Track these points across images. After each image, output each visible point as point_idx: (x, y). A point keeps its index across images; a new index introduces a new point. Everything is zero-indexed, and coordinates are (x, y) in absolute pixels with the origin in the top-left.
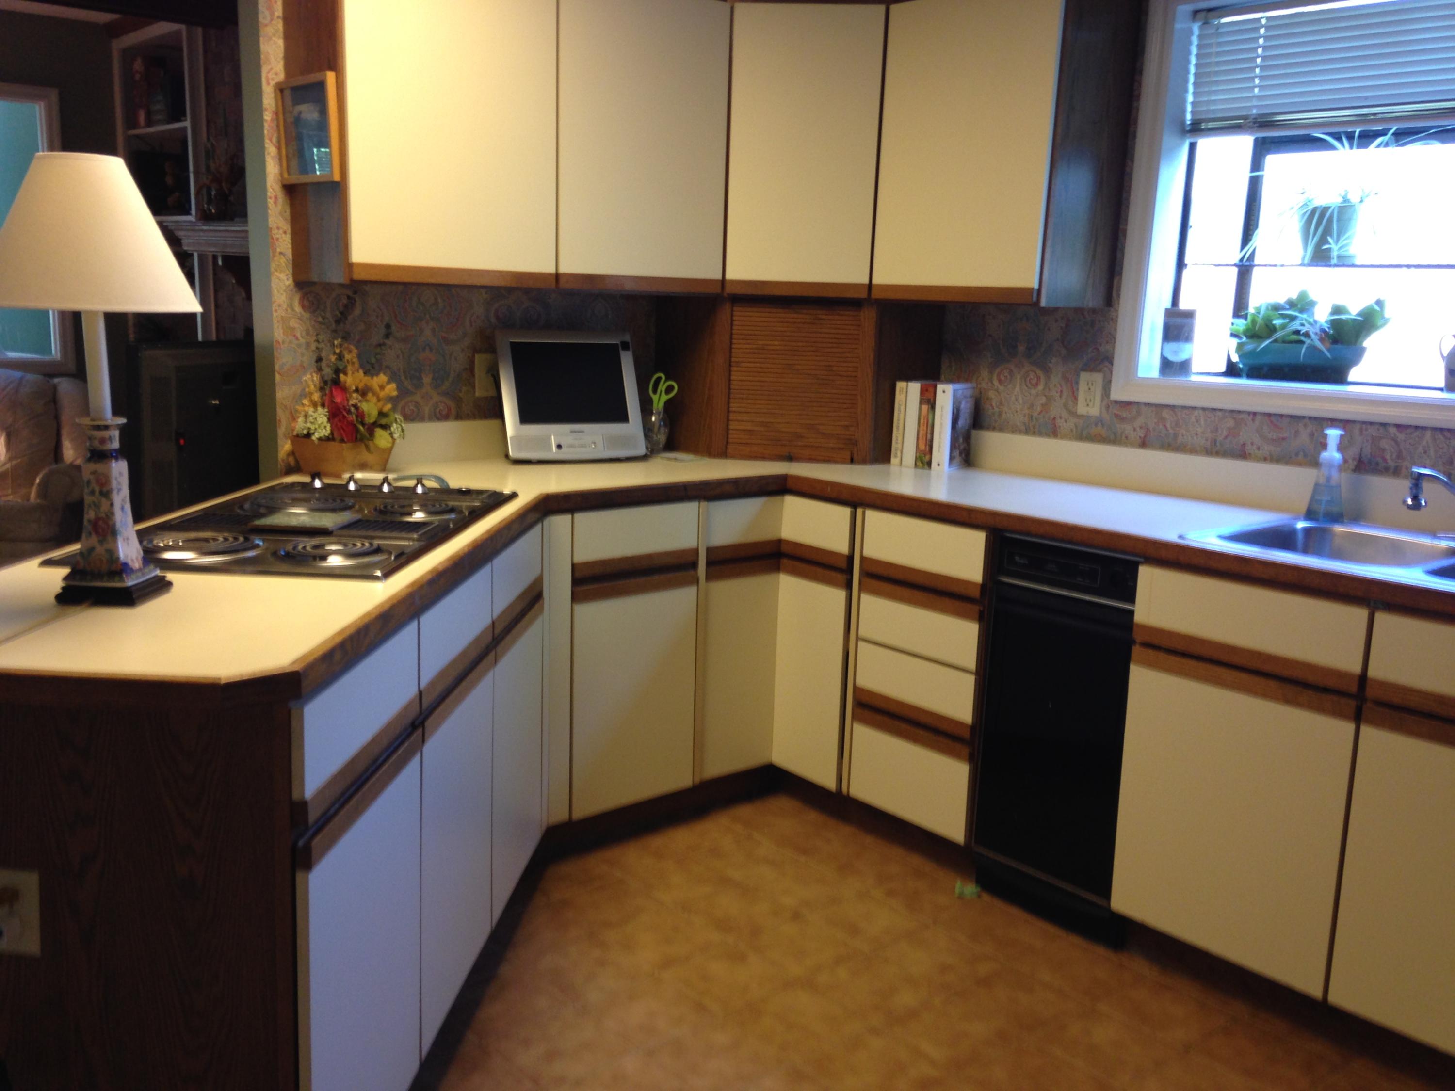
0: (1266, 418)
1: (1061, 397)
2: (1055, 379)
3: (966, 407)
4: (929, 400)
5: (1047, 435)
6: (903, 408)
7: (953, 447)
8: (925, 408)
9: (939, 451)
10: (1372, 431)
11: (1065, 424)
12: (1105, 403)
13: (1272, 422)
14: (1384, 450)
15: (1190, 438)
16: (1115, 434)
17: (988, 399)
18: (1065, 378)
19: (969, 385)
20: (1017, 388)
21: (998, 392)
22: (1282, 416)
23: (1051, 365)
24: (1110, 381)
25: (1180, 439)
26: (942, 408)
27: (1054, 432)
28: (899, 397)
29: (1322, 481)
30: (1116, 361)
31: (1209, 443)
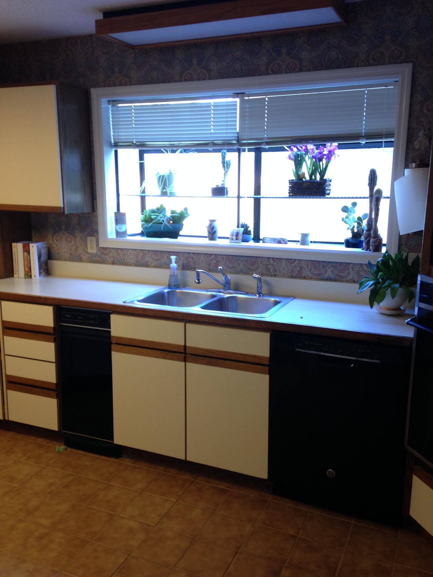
0: (153, 252)
1: (81, 246)
2: (78, 239)
3: (44, 252)
4: (27, 250)
5: (78, 261)
6: (16, 254)
7: (40, 268)
8: (26, 253)
9: (34, 271)
10: (185, 255)
11: (84, 256)
12: (98, 248)
13: (155, 253)
14: (190, 261)
15: (129, 260)
16: (103, 259)
17: (53, 247)
18: (81, 239)
19: (44, 243)
20: (64, 243)
21: (56, 244)
22: (158, 251)
23: (76, 234)
24: (98, 239)
25: (126, 261)
26: (33, 253)
27: (80, 260)
28: (14, 250)
29: (172, 274)
30: (99, 232)
31: (135, 262)
